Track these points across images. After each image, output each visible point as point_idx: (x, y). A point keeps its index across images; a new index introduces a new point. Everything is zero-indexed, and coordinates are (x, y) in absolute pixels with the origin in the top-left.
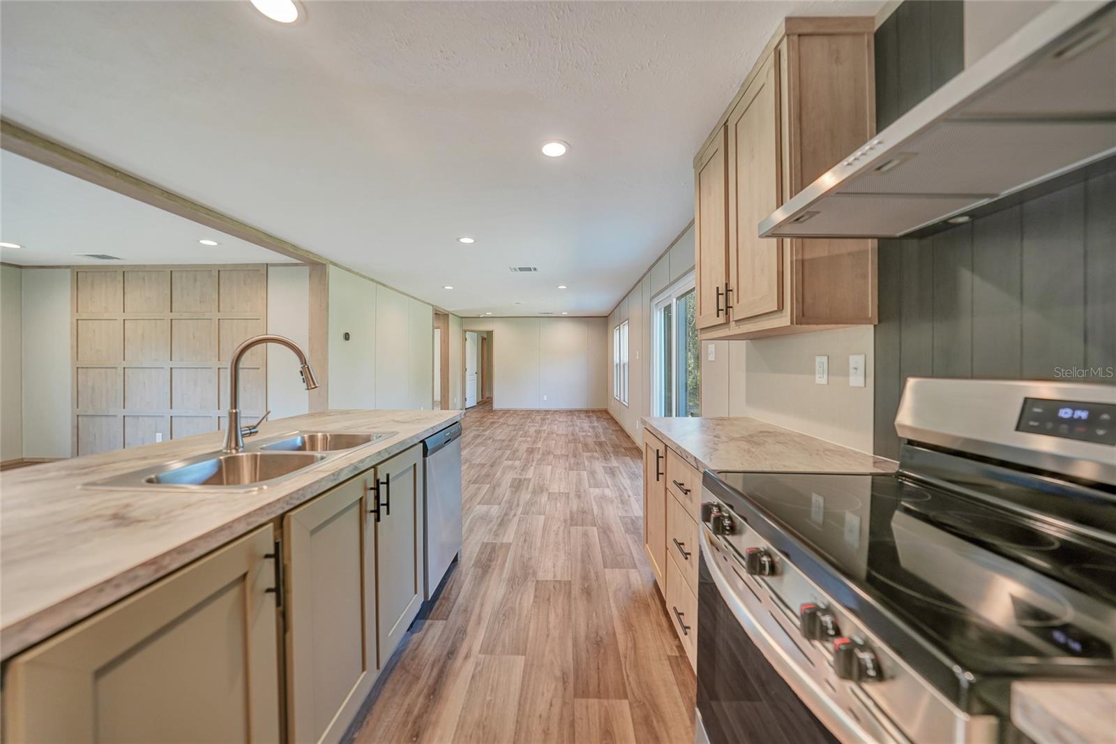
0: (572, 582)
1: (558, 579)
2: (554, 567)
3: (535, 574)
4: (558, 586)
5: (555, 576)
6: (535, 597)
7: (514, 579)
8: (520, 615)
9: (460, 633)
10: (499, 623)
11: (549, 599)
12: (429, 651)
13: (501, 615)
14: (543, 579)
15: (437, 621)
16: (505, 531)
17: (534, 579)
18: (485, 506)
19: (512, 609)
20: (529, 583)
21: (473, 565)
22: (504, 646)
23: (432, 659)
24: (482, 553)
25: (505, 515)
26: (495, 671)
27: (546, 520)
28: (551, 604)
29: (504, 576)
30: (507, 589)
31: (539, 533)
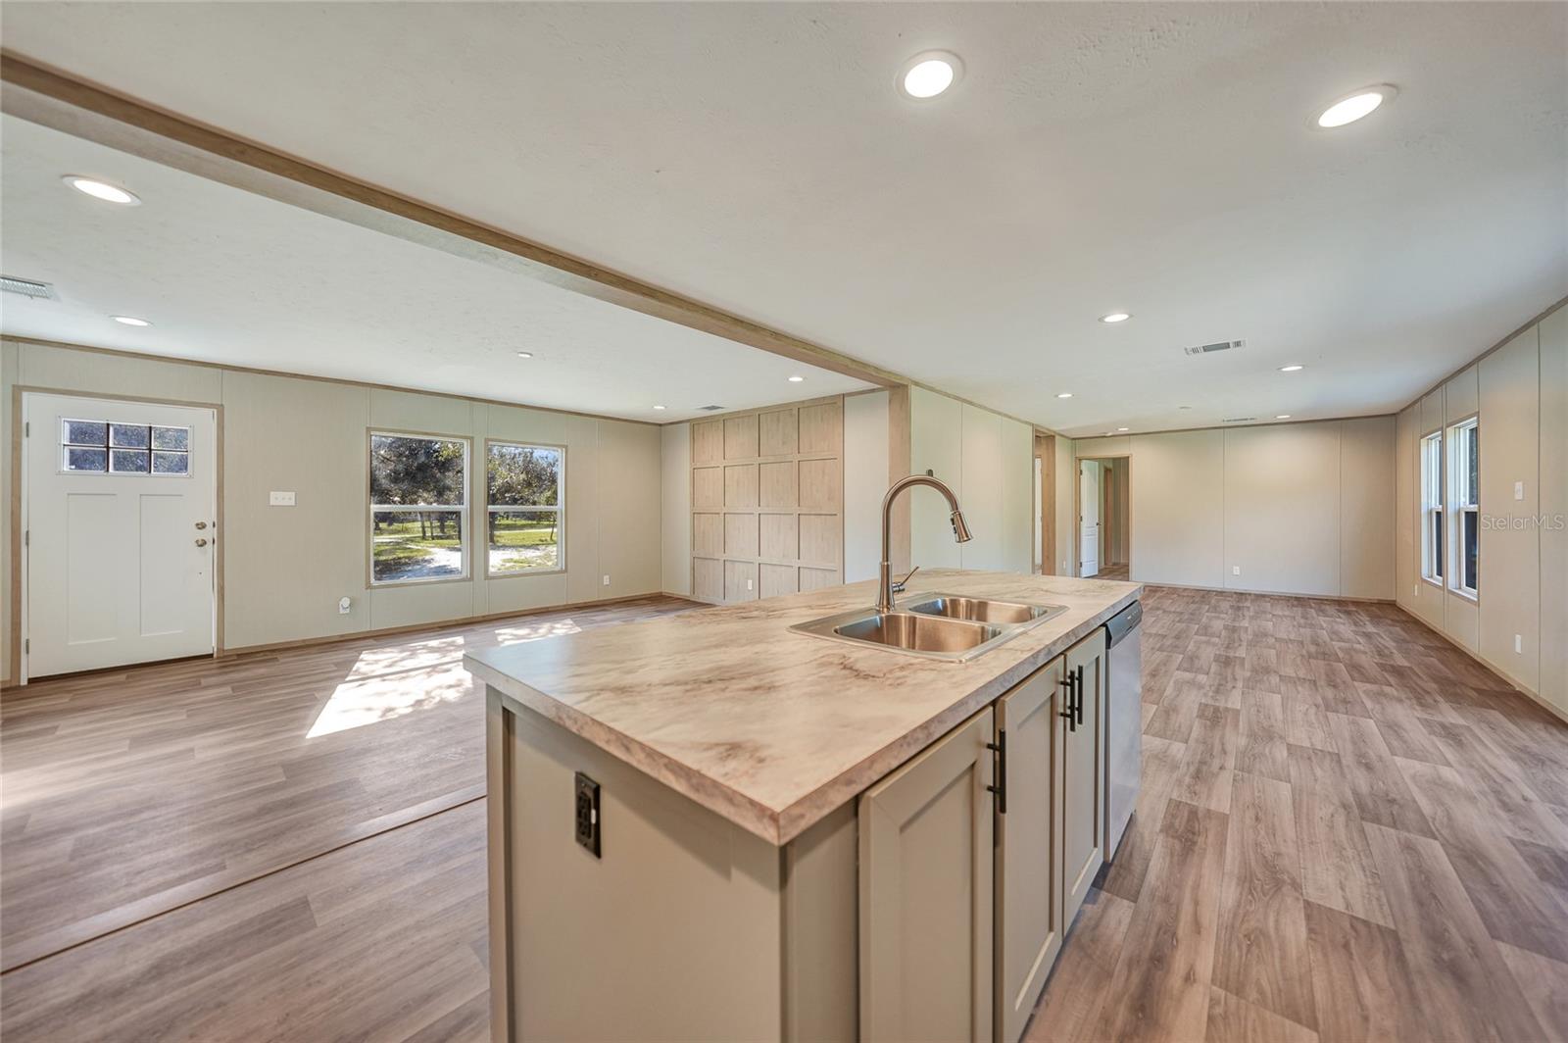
0: (1402, 935)
1: (1362, 916)
2: (1343, 889)
3: (1296, 886)
4: (1360, 927)
5: (1348, 906)
6: (1311, 931)
7: (1251, 881)
8: (1283, 949)
9: (1165, 933)
10: (1239, 947)
11: (1346, 946)
12: (1119, 938)
13: (1241, 936)
14: (1321, 903)
15: (1119, 899)
16: (1210, 789)
17: (1297, 894)
18: (1159, 739)
19: (1263, 933)
20: (1289, 900)
21: (1161, 831)
22: (1261, 992)
23: (1124, 955)
24: (1174, 816)
25: (1202, 763)
26: (1254, 1030)
27: (1297, 793)
28: (1355, 957)
29: (1228, 867)
30: (1241, 894)
31: (1288, 814)
